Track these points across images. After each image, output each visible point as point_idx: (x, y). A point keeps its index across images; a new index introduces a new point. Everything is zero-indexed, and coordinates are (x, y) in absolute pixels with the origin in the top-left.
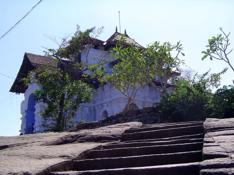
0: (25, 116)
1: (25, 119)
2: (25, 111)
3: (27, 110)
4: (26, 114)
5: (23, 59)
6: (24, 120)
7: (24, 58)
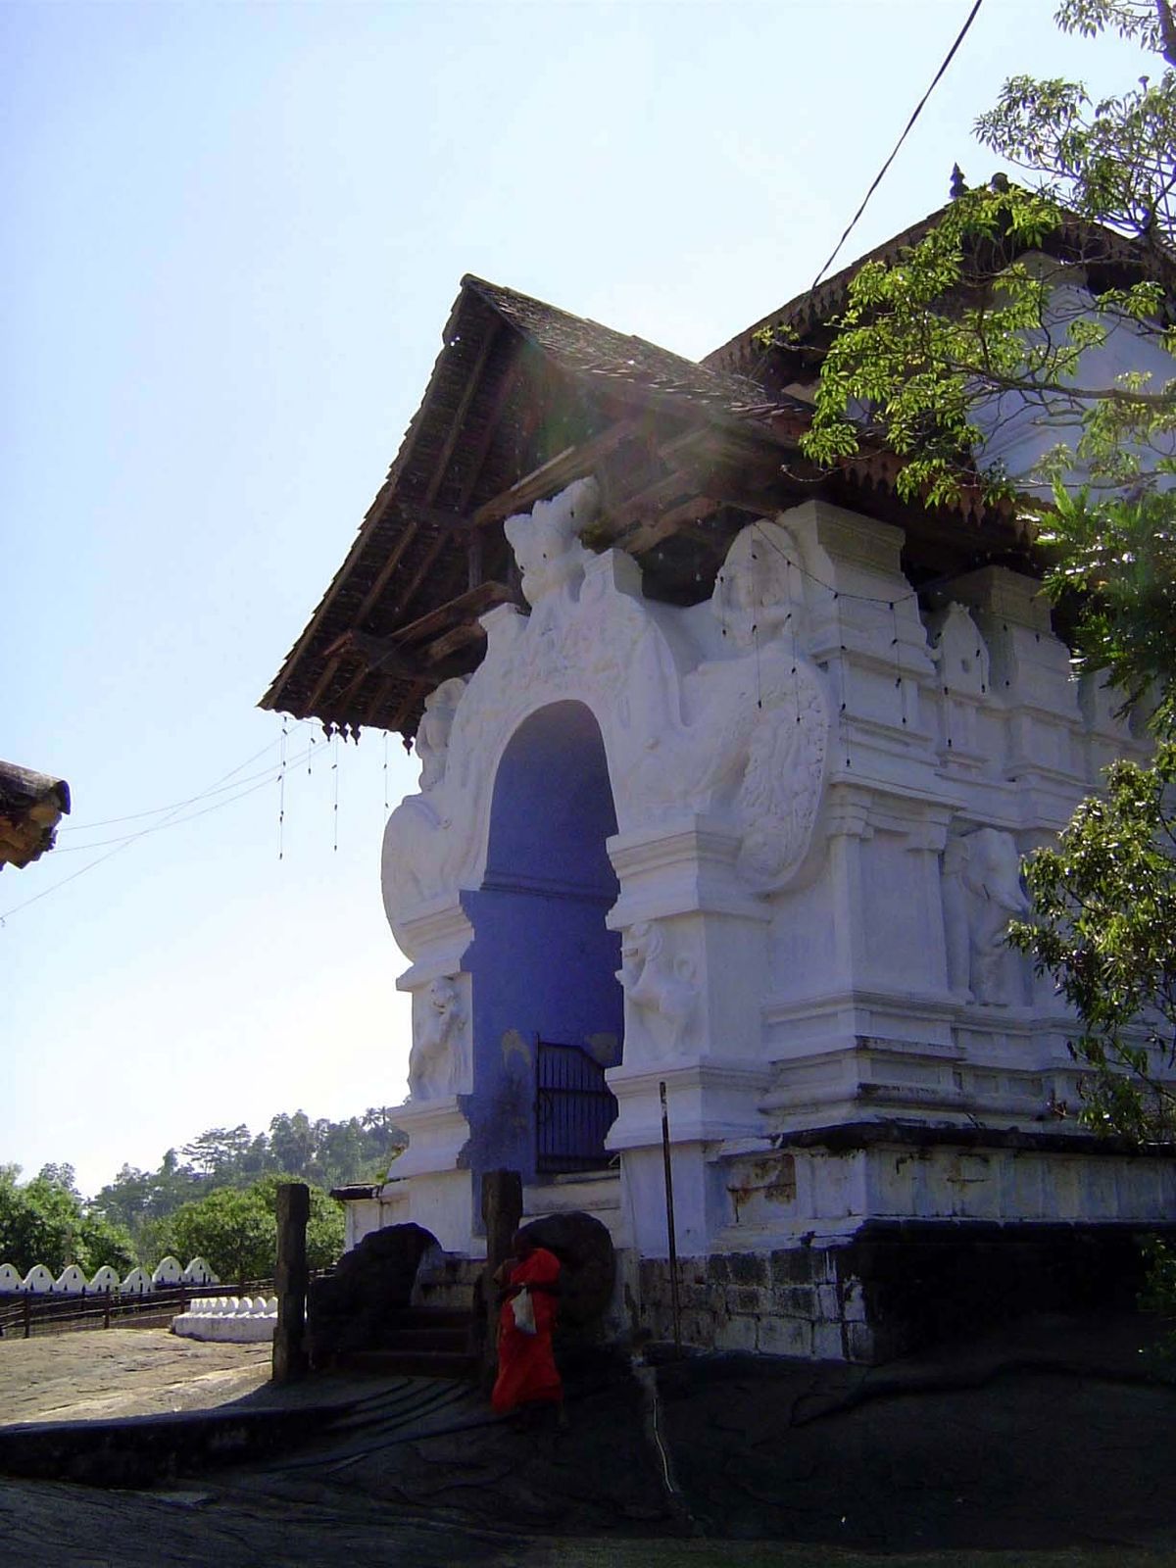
0: (462, 951)
1: (467, 984)
2: (465, 897)
3: (485, 887)
4: (469, 935)
5: (442, 346)
6: (456, 997)
7: (448, 337)
